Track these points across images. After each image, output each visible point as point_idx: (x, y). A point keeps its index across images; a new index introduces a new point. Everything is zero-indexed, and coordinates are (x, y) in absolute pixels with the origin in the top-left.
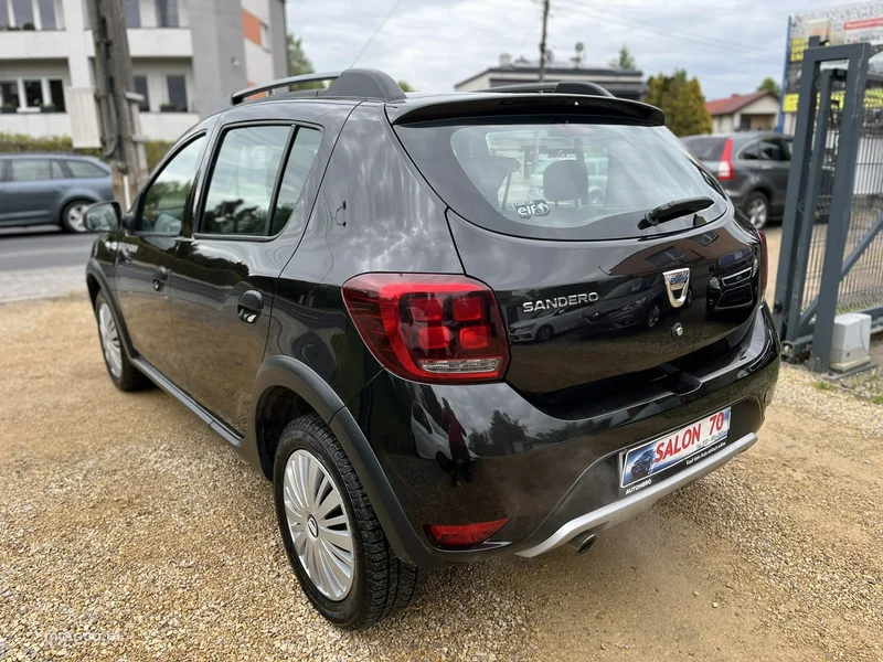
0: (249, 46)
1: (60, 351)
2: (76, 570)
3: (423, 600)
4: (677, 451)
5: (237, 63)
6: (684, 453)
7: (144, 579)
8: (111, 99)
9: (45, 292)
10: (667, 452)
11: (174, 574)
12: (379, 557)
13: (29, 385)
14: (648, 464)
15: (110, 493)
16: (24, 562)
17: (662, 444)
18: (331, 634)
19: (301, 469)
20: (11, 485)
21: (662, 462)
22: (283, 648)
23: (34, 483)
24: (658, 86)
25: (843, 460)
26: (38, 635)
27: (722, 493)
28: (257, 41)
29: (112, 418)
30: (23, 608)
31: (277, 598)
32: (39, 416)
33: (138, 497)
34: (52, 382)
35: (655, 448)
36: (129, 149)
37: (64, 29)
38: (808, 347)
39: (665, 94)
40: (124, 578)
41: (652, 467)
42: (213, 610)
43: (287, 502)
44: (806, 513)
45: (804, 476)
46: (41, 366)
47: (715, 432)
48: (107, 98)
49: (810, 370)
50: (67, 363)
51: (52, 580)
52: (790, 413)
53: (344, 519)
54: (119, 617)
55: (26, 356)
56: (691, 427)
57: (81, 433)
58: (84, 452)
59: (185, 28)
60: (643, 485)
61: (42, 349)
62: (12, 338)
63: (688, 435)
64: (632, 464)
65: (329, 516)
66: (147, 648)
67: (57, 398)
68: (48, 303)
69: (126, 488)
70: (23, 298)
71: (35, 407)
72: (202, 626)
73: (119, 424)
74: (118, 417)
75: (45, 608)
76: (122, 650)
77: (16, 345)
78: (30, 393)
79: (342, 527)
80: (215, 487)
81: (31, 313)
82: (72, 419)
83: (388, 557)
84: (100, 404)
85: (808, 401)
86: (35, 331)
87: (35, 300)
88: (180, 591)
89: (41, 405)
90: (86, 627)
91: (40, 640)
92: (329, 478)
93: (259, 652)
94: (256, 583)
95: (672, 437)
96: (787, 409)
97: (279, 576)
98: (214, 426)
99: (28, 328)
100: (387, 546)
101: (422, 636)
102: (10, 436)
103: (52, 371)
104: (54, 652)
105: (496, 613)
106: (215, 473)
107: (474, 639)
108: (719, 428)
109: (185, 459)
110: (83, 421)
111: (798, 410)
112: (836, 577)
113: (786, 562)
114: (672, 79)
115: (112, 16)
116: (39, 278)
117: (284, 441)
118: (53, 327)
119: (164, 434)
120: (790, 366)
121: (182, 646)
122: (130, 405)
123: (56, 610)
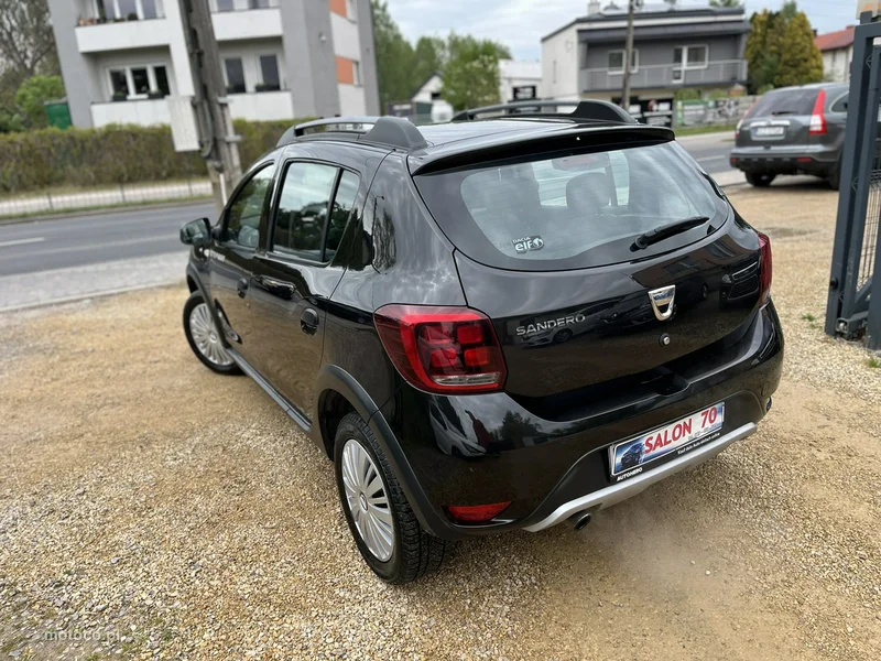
0: (335, 19)
1: (172, 337)
2: (186, 529)
3: (457, 561)
4: (666, 443)
5: (324, 38)
6: (674, 444)
7: (238, 536)
8: (206, 106)
9: (159, 280)
10: (656, 444)
11: (260, 533)
12: (412, 533)
13: (149, 369)
14: (638, 455)
15: (212, 465)
16: (146, 522)
17: (651, 438)
18: (379, 585)
19: (354, 454)
20: (136, 458)
21: (652, 453)
22: (342, 594)
23: (154, 456)
24: (761, 22)
25: (872, 439)
26: (157, 580)
27: (741, 472)
28: (343, 13)
29: (214, 399)
30: (145, 559)
31: (339, 556)
32: (156, 397)
33: (234, 468)
34: (167, 366)
35: (643, 442)
36: (224, 149)
37: (164, 17)
38: (864, 323)
39: (769, 30)
40: (223, 535)
41: (643, 457)
42: (289, 563)
43: (345, 478)
44: (817, 492)
45: (828, 455)
46: (157, 352)
47: (708, 424)
48: (202, 104)
49: (864, 346)
50: (179, 348)
51: (167, 537)
52: (831, 392)
53: (384, 499)
54: (218, 567)
55: (146, 342)
56: (681, 422)
57: (190, 413)
58: (193, 429)
59: (274, 8)
60: (634, 472)
61: (159, 335)
62: (134, 325)
63: (678, 429)
64: (622, 456)
65: (375, 496)
66: (239, 592)
67: (171, 381)
68: (163, 291)
69: (225, 461)
70: (143, 286)
71: (154, 389)
72: (280, 576)
73: (220, 405)
74: (219, 398)
75: (163, 559)
76: (220, 593)
77: (137, 332)
78: (150, 376)
79: (384, 506)
80: (295, 461)
81: (149, 301)
82: (183, 400)
83: (419, 533)
84: (205, 387)
85: (854, 379)
86: (153, 318)
87: (151, 289)
88: (265, 547)
89: (159, 387)
90: (193, 575)
91: (158, 585)
92: (373, 466)
93: (322, 597)
94: (323, 543)
95: (662, 432)
96: (831, 388)
97: (341, 537)
98: (290, 413)
99: (147, 315)
100: (418, 524)
101: (451, 590)
102: (134, 415)
103: (167, 355)
104: (169, 593)
105: (515, 574)
106: (296, 449)
107: (494, 594)
108: (711, 421)
109: (271, 437)
110: (191, 401)
111: (841, 389)
112: (830, 552)
113: (785, 537)
114: (778, 14)
115: (202, 27)
116: (155, 265)
117: (340, 431)
118: (166, 314)
119: (255, 414)
120: (846, 342)
121: (265, 590)
122: (229, 387)
123: (170, 561)
